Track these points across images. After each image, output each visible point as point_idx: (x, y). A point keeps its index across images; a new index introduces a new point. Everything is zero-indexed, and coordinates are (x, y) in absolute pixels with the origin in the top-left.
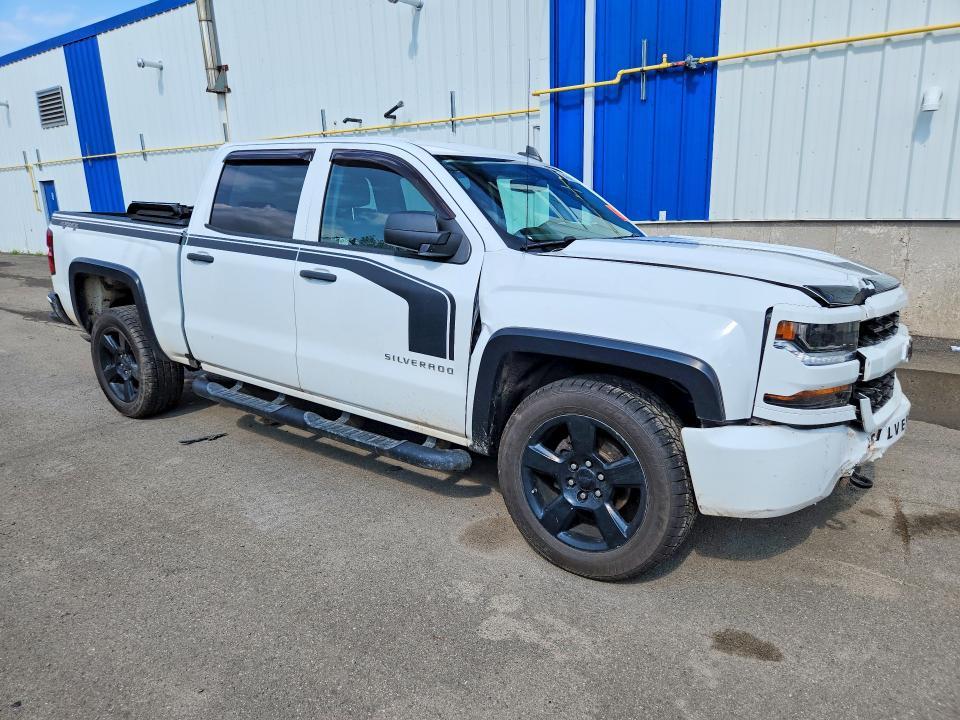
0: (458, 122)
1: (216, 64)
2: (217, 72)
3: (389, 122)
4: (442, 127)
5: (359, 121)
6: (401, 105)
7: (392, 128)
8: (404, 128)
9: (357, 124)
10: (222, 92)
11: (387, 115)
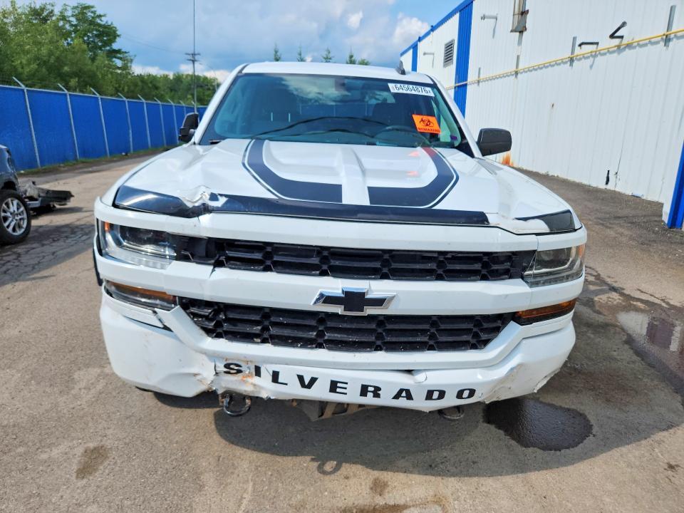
0: (672, 36)
1: (521, 10)
2: (520, 16)
3: (617, 41)
4: (657, 43)
5: (597, 44)
6: (624, 24)
7: (619, 47)
8: (629, 46)
9: (595, 46)
10: (520, 29)
11: (612, 36)
